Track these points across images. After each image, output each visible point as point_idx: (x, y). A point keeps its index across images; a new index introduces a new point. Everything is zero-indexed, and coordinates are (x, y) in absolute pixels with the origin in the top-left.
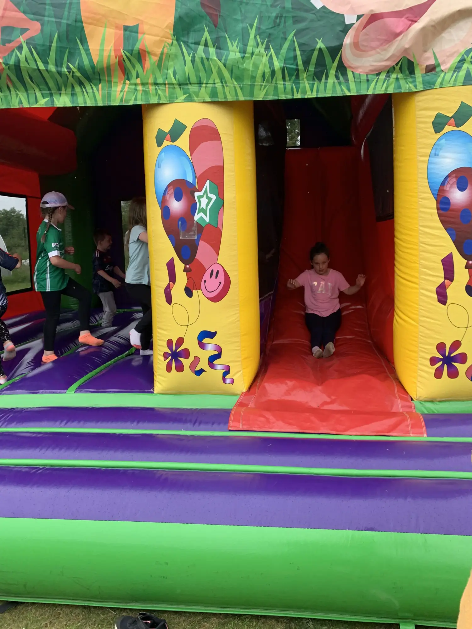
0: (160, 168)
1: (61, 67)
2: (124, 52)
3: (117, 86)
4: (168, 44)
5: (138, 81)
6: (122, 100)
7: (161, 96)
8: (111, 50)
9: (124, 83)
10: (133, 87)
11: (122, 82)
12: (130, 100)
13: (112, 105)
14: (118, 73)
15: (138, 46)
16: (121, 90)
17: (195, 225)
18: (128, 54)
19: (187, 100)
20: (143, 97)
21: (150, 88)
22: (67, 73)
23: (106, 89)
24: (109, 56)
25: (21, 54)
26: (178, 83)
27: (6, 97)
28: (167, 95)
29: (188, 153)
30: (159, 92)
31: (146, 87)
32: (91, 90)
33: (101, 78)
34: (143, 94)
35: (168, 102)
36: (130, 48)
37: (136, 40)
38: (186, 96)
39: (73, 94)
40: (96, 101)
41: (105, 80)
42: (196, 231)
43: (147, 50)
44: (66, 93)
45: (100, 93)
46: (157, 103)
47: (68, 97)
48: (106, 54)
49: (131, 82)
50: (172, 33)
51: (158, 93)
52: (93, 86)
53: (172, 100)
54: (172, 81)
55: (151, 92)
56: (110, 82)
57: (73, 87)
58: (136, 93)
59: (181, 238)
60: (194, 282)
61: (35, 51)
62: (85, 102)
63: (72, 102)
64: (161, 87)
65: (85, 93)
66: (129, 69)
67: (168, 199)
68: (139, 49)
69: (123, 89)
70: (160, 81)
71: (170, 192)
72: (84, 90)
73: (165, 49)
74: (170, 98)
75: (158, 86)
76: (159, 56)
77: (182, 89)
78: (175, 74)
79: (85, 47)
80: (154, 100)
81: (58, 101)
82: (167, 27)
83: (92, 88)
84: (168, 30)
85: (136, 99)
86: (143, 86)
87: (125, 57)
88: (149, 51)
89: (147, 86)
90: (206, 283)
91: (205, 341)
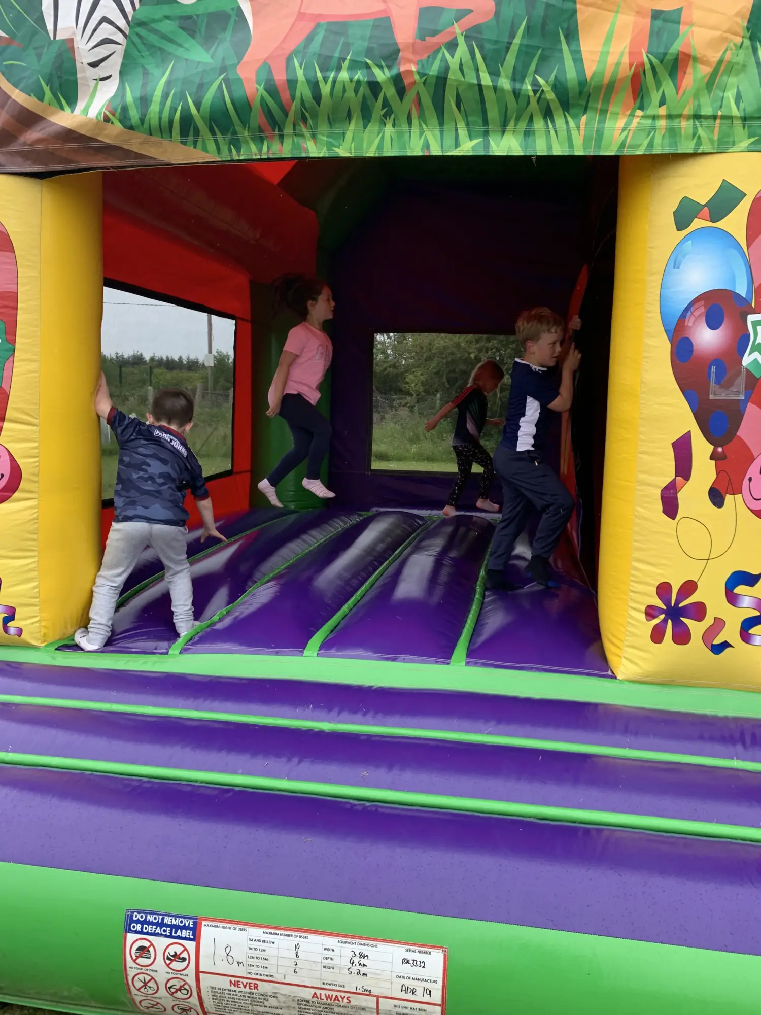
0: (678, 268)
1: (522, 81)
2: (648, 56)
3: (617, 119)
4: (735, 45)
5: (663, 111)
6: (623, 145)
7: (702, 140)
8: (622, 53)
9: (632, 115)
10: (649, 122)
11: (628, 112)
12: (639, 146)
13: (602, 153)
14: (624, 95)
15: (676, 47)
16: (623, 128)
17: (743, 375)
18: (654, 60)
19: (753, 147)
20: (667, 141)
21: (682, 124)
22: (531, 94)
23: (594, 126)
24: (618, 64)
25: (452, 56)
26: (742, 115)
27: (400, 135)
28: (716, 138)
29: (743, 243)
30: (701, 132)
31: (675, 123)
32: (564, 126)
33: (589, 105)
34: (667, 134)
35: (716, 151)
36: (661, 50)
37: (675, 35)
38: (752, 140)
39: (528, 133)
40: (571, 145)
41: (595, 109)
42: (743, 385)
43: (693, 53)
44: (514, 131)
45: (582, 133)
46: (692, 152)
47: (516, 138)
48: (611, 60)
49: (646, 113)
50: (745, 25)
51: (697, 135)
52: (569, 119)
53: (724, 145)
54: (732, 113)
55: (683, 132)
56: (604, 112)
57: (531, 119)
58: (653, 133)
59: (712, 397)
60: (730, 479)
61: (480, 52)
62: (550, 148)
63: (525, 147)
64: (705, 123)
65: (552, 132)
66: (647, 89)
67: (690, 324)
68: (679, 51)
69: (627, 125)
70: (707, 111)
71: (697, 313)
72: (550, 126)
73: (728, 52)
74: (721, 142)
75: (700, 120)
76: (714, 66)
77: (746, 127)
78: (738, 98)
79: (573, 47)
80: (687, 147)
81: (498, 146)
82: (737, 14)
83: (567, 123)
84: (739, 20)
85: (651, 145)
86: (668, 121)
87: (648, 66)
88: (698, 56)
89: (677, 121)
90: (751, 482)
91: (740, 590)
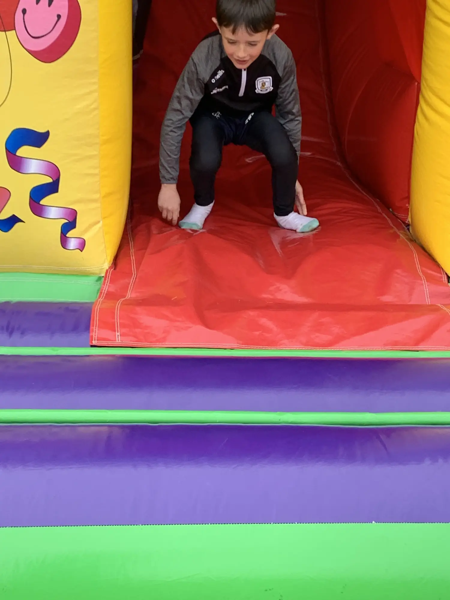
90: (26, 15)
91: (24, 151)
